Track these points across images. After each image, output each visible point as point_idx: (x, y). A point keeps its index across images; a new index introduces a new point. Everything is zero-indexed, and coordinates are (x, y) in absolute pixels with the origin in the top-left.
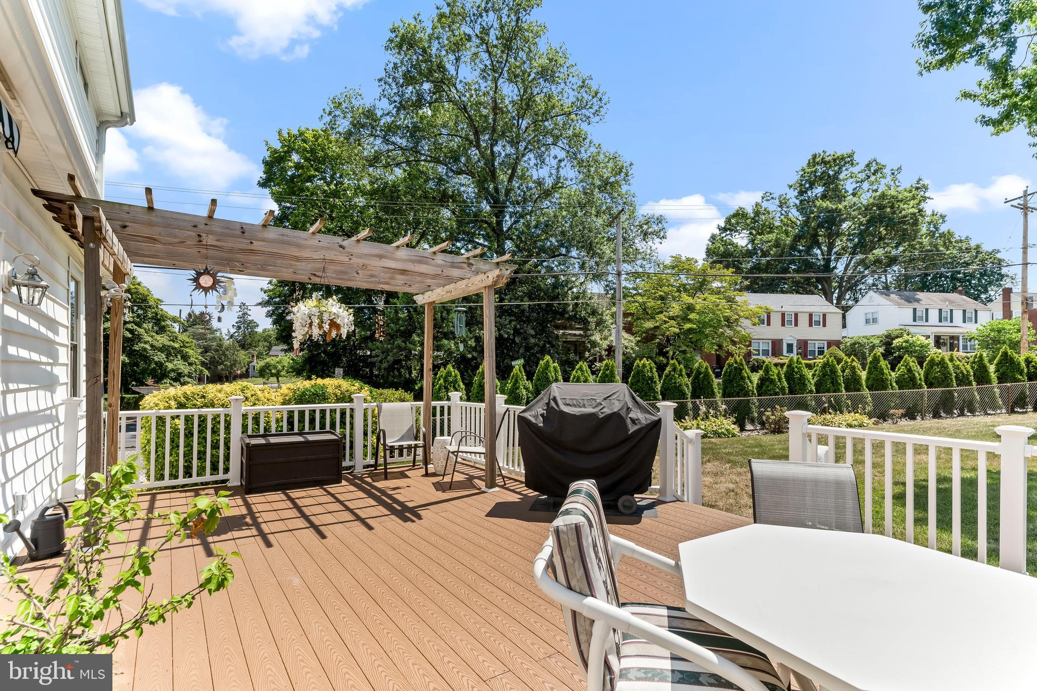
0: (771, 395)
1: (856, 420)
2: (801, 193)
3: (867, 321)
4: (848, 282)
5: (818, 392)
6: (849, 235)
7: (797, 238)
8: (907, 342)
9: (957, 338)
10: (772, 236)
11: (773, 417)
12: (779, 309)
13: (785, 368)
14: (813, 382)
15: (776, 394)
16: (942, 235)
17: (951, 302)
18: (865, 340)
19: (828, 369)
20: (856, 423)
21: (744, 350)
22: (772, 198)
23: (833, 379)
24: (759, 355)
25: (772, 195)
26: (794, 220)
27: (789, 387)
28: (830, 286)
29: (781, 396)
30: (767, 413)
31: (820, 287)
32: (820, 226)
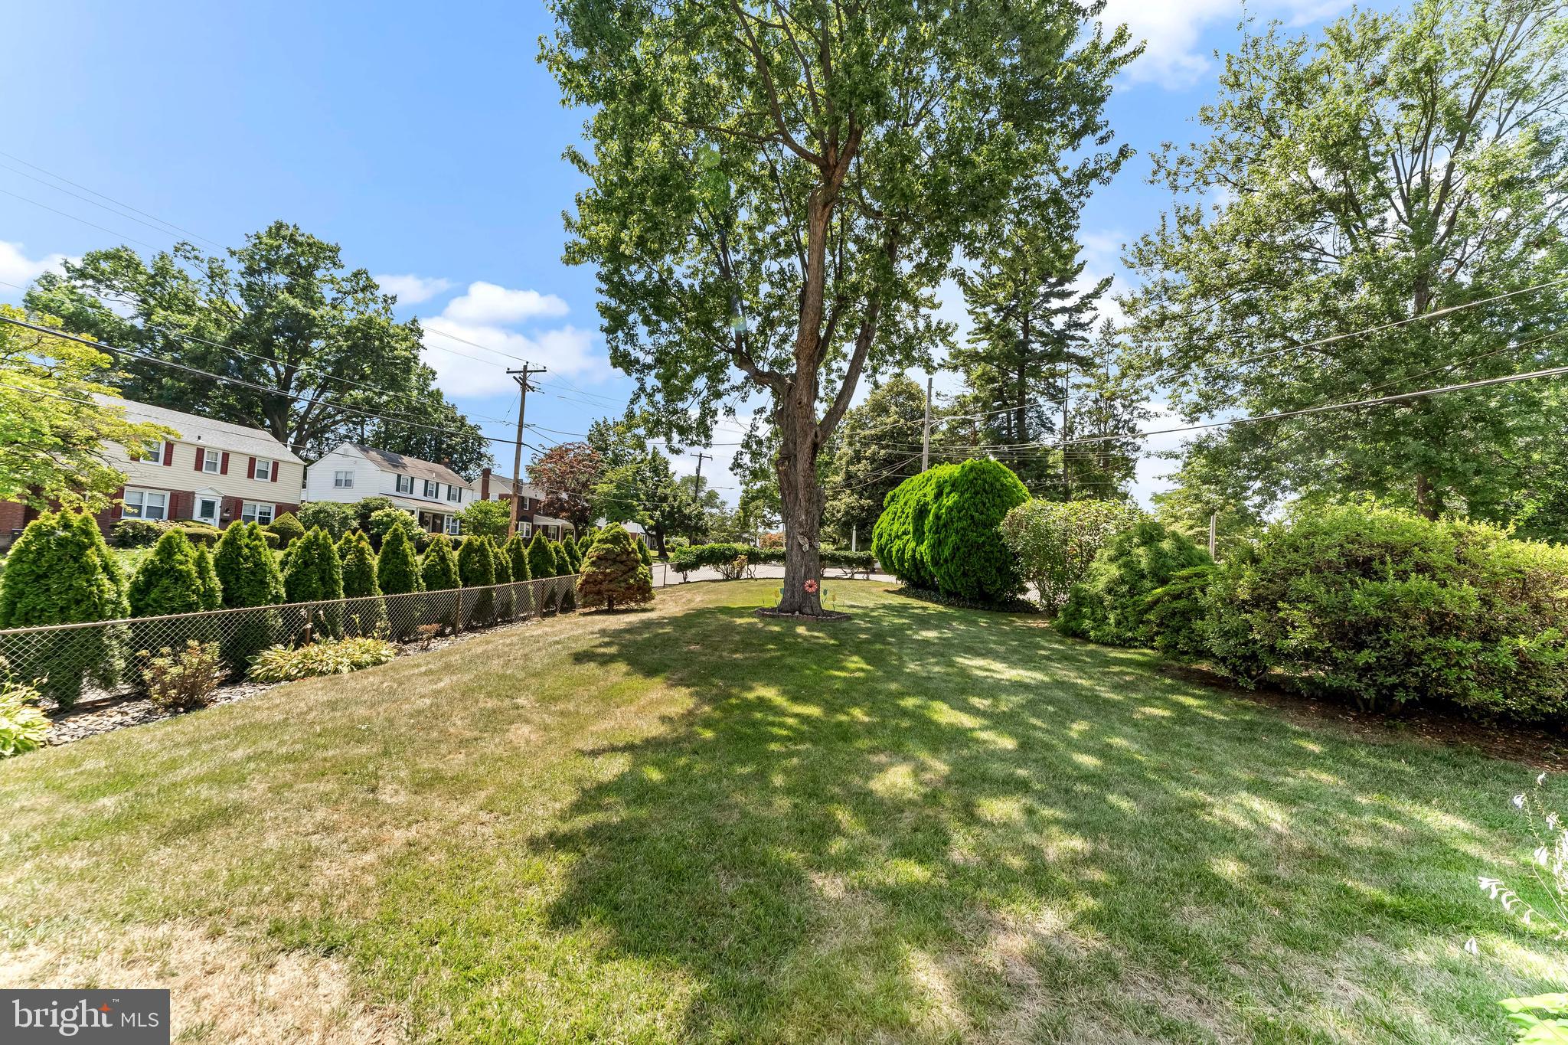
0: (173, 611)
1: (368, 651)
2: (251, 271)
3: (338, 483)
4: (313, 424)
5: (291, 598)
6: (320, 360)
7: (237, 338)
8: (388, 515)
9: (442, 517)
10: (192, 321)
11: (175, 670)
12: (195, 441)
13: (218, 546)
14: (281, 577)
15: (190, 607)
16: (431, 394)
17: (438, 475)
18: (335, 509)
19: (315, 553)
20: (367, 658)
21: (103, 503)
22: (196, 258)
23: (324, 571)
24: (139, 515)
25: (196, 253)
26: (235, 308)
27: (224, 590)
28: (285, 425)
29: (201, 612)
30: (159, 662)
31: (268, 422)
32: (277, 331)
